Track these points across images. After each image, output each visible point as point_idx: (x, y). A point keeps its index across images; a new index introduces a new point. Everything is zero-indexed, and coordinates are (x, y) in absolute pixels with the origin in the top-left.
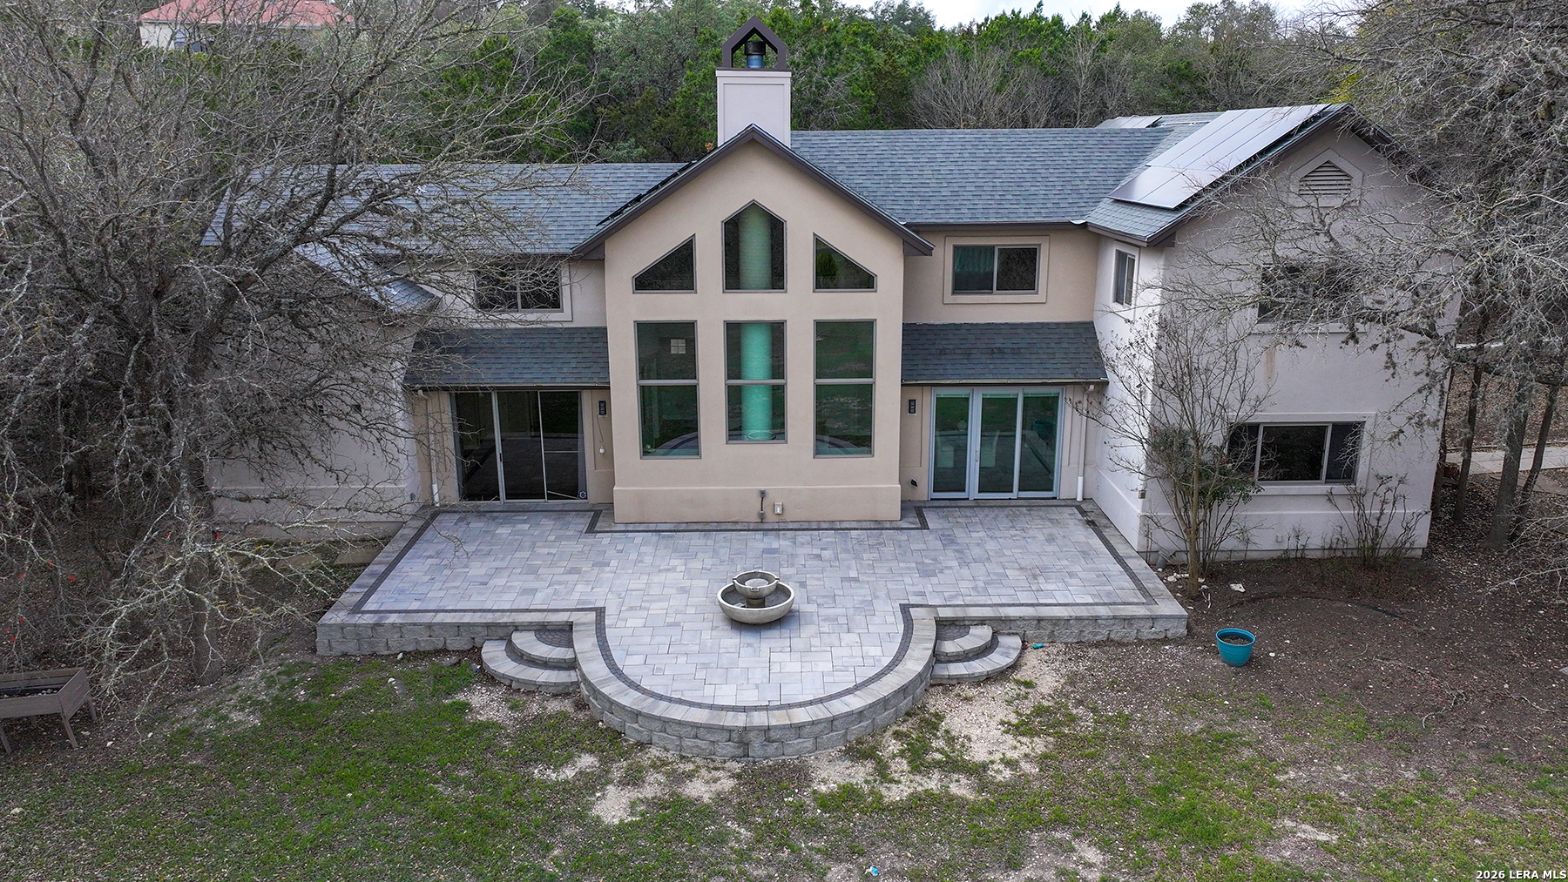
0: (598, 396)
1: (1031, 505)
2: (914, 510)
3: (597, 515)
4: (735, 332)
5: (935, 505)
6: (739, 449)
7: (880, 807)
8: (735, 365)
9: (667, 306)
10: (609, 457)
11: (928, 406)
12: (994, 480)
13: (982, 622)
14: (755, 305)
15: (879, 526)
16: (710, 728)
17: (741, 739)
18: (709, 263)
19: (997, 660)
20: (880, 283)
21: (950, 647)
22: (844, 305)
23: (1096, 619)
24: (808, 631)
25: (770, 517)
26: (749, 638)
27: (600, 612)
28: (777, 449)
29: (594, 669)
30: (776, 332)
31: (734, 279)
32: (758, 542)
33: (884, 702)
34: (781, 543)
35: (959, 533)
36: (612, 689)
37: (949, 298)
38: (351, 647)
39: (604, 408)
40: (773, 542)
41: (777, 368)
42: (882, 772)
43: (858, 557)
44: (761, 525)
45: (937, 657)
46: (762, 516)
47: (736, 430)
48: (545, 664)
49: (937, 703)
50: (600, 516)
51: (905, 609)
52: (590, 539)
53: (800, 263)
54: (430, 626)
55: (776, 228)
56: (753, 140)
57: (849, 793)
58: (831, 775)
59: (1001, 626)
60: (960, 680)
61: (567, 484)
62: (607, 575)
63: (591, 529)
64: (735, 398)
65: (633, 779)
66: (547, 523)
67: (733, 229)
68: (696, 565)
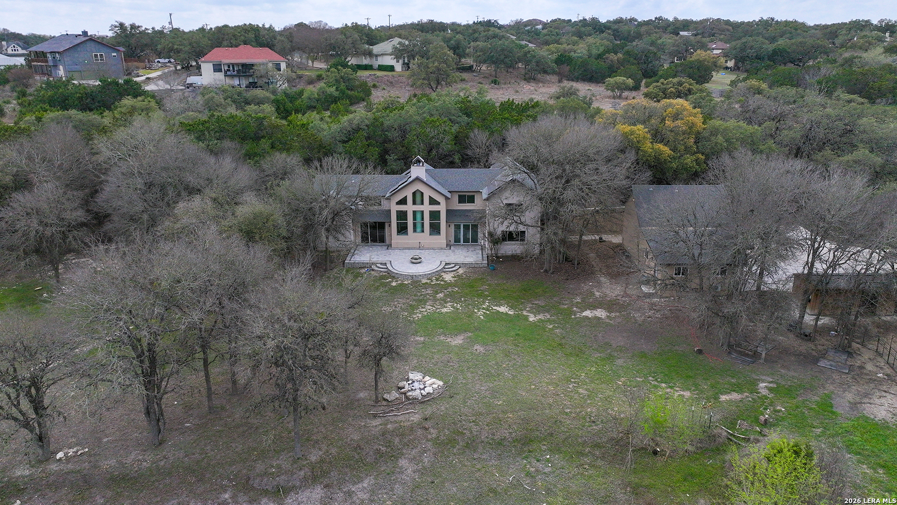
0: (389, 223)
1: (473, 245)
2: (449, 246)
3: (388, 246)
4: (414, 213)
5: (454, 245)
6: (415, 234)
7: (431, 284)
8: (415, 218)
9: (402, 208)
10: (391, 235)
11: (453, 227)
12: (466, 240)
13: (453, 263)
14: (418, 208)
15: (442, 249)
16: (408, 275)
17: (412, 277)
18: (410, 200)
19: (454, 269)
20: (441, 204)
21: (446, 267)
22: (435, 208)
23: (472, 263)
24: (424, 264)
25: (421, 247)
26: (414, 264)
27: (391, 261)
28: (422, 234)
29: (390, 268)
30: (422, 212)
31: (414, 203)
32: (418, 251)
33: (434, 273)
34: (423, 251)
35: (456, 251)
36: (393, 271)
37: (458, 204)
38: (350, 266)
39: (390, 226)
40: (421, 251)
41: (423, 219)
42: (432, 281)
43: (436, 254)
44: (419, 248)
45: (444, 268)
46: (420, 247)
47: (415, 231)
48: (382, 268)
49: (443, 274)
50: (389, 246)
51: (441, 262)
52: (388, 250)
53: (426, 200)
54: (363, 263)
55: (422, 194)
56: (418, 179)
57: (427, 283)
58: (424, 281)
59: (456, 264)
60: (447, 271)
61: (382, 240)
62: (391, 256)
63: (387, 249)
64: (415, 225)
65: (397, 281)
66: (379, 248)
67: (414, 194)
68: (407, 255)
